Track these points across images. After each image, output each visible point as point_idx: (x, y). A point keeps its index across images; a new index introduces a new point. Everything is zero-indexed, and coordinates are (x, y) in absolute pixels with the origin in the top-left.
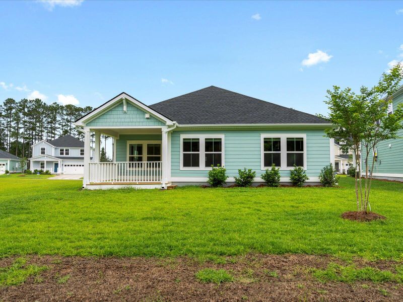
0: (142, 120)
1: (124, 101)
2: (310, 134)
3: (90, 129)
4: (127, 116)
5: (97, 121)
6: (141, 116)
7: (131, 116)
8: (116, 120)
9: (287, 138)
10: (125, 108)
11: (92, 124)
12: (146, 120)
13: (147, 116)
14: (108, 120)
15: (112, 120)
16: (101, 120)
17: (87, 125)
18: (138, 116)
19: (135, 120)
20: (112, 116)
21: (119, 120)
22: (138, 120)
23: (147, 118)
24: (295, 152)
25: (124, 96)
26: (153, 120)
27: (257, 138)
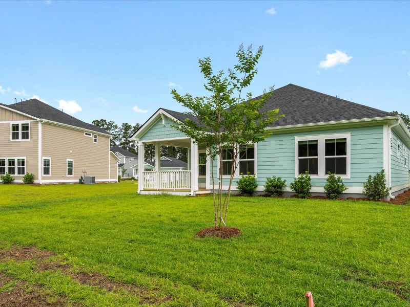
0: (177, 132)
1: (162, 116)
2: (356, 133)
3: (143, 143)
4: (166, 129)
5: (146, 135)
7: (168, 129)
8: (158, 134)
9: (326, 140)
10: (164, 122)
11: (143, 138)
12: (180, 132)
14: (154, 134)
15: (156, 134)
16: (149, 135)
17: (141, 139)
19: (171, 132)
20: (156, 130)
21: (161, 133)
22: (174, 132)
24: (336, 156)
25: (161, 112)
27: (291, 142)
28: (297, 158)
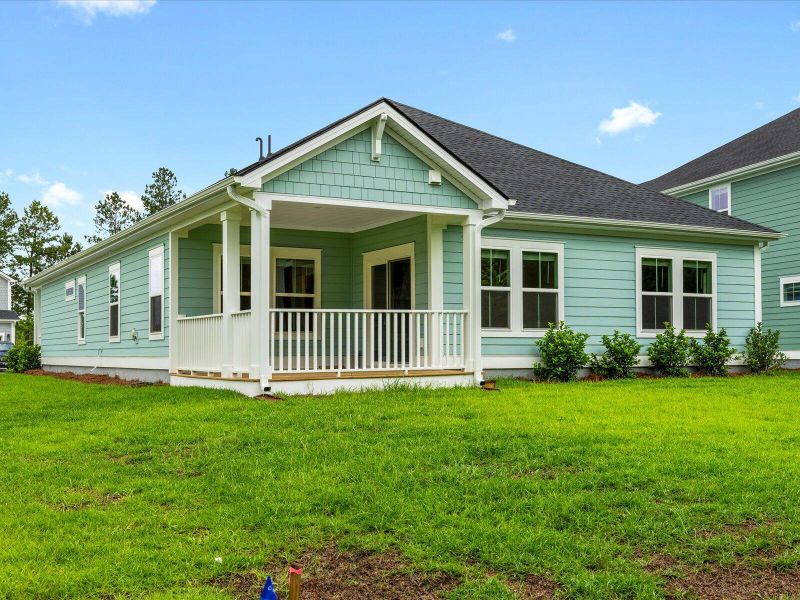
0: (420, 188)
1: (381, 127)
2: (725, 255)
3: (274, 202)
4: (380, 172)
5: (295, 177)
6: (418, 176)
7: (390, 173)
8: (349, 181)
10: (377, 147)
11: (279, 186)
12: (430, 190)
13: (435, 176)
14: (329, 179)
15: (339, 180)
16: (308, 177)
18: (409, 175)
19: (401, 186)
20: (337, 168)
21: (359, 182)
22: (411, 187)
23: (435, 185)
25: (385, 111)
26: (447, 191)
27: (629, 257)
28: (640, 293)
